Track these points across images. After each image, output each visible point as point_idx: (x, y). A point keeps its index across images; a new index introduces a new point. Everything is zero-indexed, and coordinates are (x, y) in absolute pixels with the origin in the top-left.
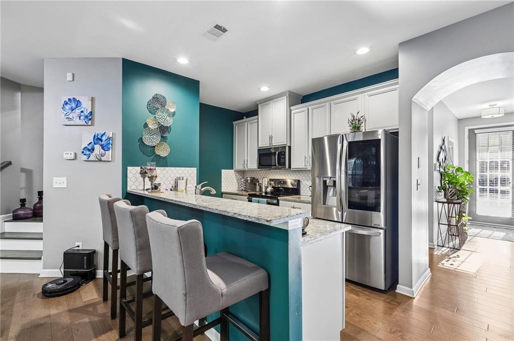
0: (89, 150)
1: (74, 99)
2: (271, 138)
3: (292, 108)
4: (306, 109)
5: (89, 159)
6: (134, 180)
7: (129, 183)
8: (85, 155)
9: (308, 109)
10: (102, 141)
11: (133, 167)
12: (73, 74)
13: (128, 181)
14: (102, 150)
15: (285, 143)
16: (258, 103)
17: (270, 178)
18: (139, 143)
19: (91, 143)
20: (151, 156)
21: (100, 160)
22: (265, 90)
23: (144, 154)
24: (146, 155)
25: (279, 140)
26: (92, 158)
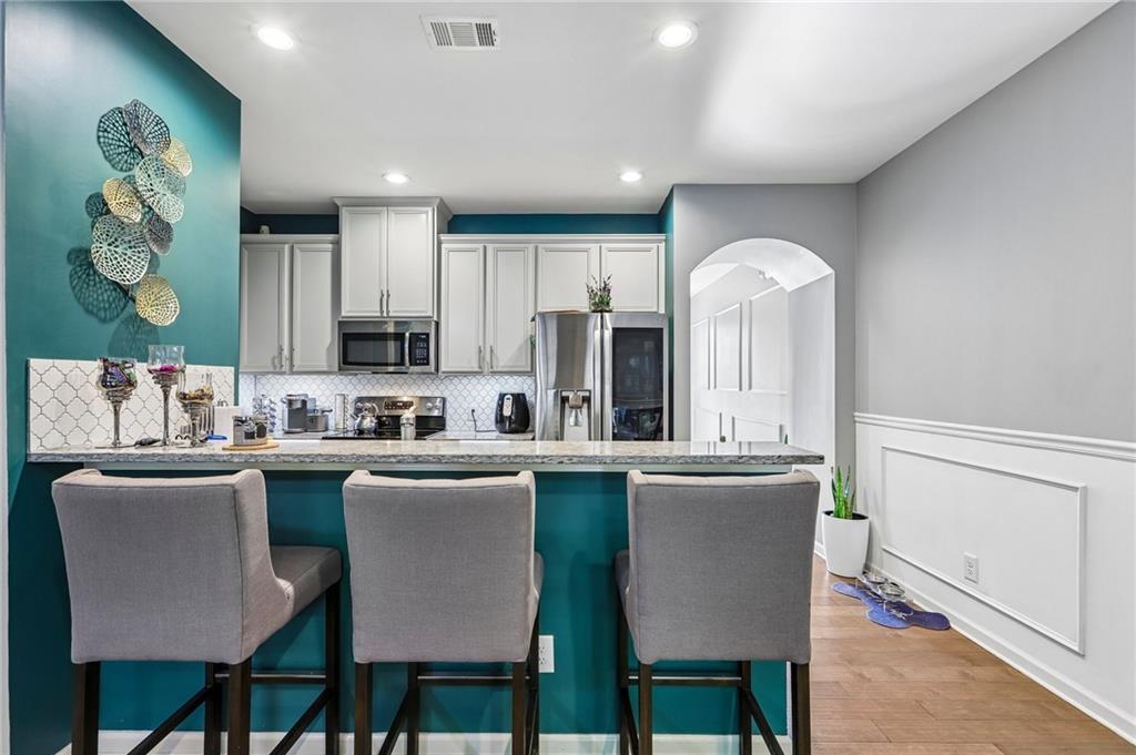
2: (384, 298)
3: (444, 237)
4: (481, 246)
6: (52, 409)
7: (37, 425)
9: (485, 248)
11: (49, 362)
13: (32, 417)
15: (427, 315)
16: (338, 202)
18: (71, 267)
20: (112, 320)
22: (397, 180)
23: (87, 311)
24: (96, 315)
25: (410, 304)
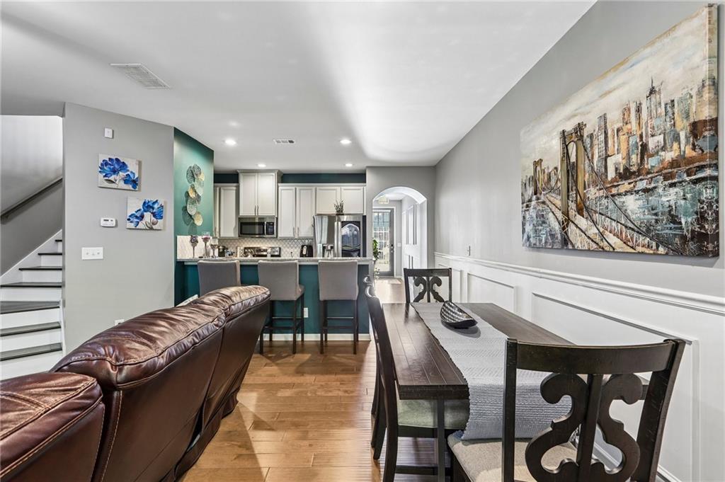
0: (137, 217)
1: (117, 160)
2: (256, 209)
3: (279, 184)
4: (294, 188)
5: (137, 227)
7: (178, 252)
8: (131, 222)
9: (296, 189)
10: (153, 208)
11: (182, 237)
12: (113, 131)
13: (177, 250)
14: (153, 218)
15: (273, 215)
16: (239, 171)
17: (244, 246)
18: (182, 212)
19: (139, 210)
21: (151, 229)
24: (186, 224)
25: (267, 211)
26: (141, 225)
